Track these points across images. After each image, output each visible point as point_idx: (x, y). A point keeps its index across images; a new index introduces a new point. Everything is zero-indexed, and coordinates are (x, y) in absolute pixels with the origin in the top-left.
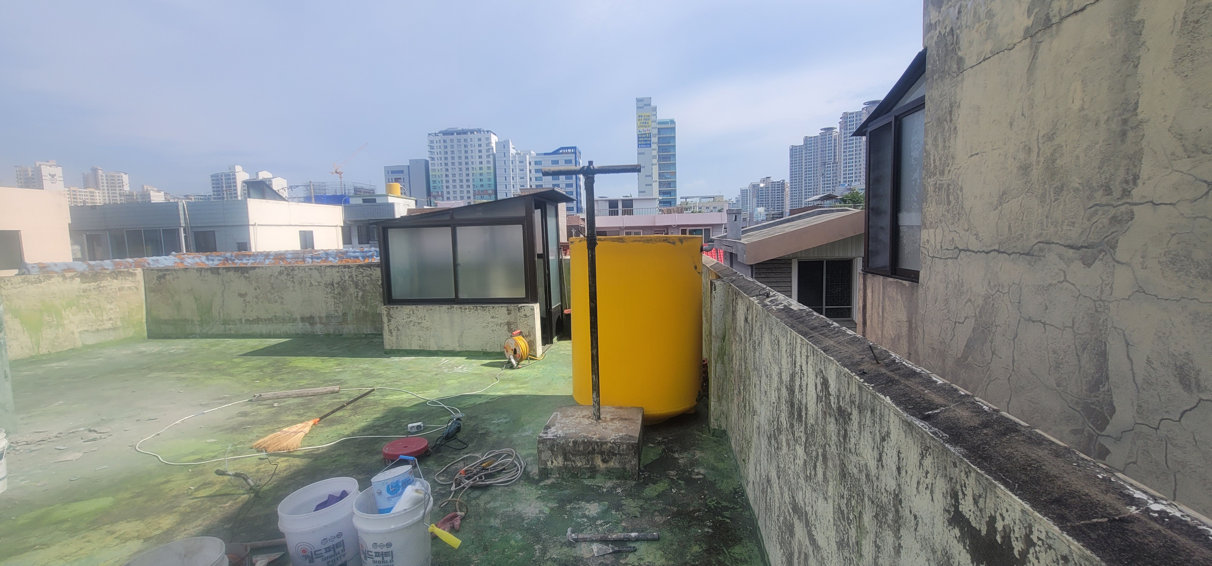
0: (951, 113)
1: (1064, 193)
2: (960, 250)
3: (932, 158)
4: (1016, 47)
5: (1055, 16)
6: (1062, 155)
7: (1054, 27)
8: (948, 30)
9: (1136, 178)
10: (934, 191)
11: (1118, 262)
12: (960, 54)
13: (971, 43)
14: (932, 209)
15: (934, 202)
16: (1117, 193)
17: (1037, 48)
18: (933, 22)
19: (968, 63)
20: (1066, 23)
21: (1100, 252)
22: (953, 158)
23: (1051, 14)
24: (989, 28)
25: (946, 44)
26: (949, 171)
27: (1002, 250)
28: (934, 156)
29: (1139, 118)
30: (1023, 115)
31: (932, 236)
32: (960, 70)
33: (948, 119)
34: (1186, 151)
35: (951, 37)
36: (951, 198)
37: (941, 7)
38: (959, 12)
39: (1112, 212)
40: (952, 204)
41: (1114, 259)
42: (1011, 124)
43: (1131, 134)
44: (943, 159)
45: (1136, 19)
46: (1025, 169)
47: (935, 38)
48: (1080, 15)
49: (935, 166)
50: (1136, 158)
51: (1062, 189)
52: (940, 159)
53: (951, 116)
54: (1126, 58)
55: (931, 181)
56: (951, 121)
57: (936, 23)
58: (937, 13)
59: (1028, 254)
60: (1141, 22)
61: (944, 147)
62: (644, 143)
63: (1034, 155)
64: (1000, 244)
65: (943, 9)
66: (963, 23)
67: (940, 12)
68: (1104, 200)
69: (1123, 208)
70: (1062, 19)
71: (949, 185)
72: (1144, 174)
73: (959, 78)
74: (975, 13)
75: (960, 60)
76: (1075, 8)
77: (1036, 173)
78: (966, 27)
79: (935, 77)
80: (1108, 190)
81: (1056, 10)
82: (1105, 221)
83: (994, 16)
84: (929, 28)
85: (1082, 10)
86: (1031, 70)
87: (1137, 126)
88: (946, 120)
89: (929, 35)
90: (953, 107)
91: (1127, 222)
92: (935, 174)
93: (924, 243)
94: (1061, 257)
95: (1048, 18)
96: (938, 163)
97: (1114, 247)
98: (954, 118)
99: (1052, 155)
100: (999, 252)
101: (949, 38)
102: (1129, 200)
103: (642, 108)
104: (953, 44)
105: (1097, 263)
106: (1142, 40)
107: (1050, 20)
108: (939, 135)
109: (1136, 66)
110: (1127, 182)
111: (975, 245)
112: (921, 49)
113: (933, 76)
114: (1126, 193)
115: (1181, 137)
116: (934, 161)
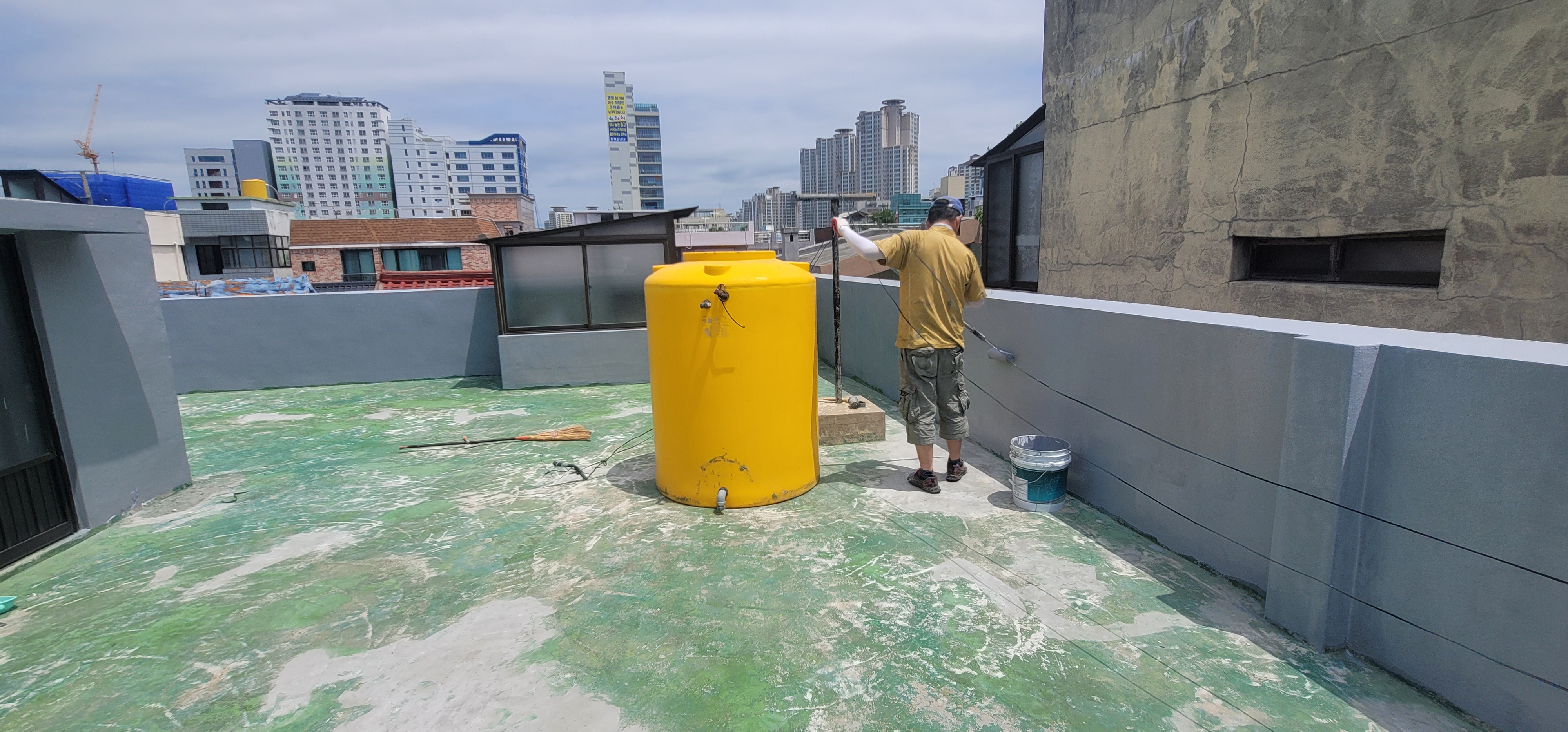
0: (1066, 159)
1: (1146, 224)
2: (1073, 264)
3: (1050, 193)
4: (1117, 121)
5: (1142, 106)
6: (1145, 199)
7: (1141, 114)
8: (1064, 95)
9: (1185, 217)
10: (1051, 219)
11: (1176, 267)
12: (1074, 116)
13: (1083, 110)
14: (1048, 233)
15: (1051, 228)
16: (1176, 226)
17: (1130, 125)
18: (1052, 85)
19: (1081, 124)
20: (1148, 113)
21: (1166, 261)
22: (1068, 194)
23: (1139, 105)
24: (1097, 102)
25: (1063, 106)
26: (1065, 204)
27: (1104, 263)
28: (1052, 191)
29: (1188, 181)
30: (1120, 169)
31: (1050, 254)
32: (1074, 128)
33: (1064, 164)
34: (1209, 203)
35: (1067, 101)
36: (1066, 225)
37: (1058, 75)
38: (1074, 84)
39: (1173, 236)
40: (1067, 229)
41: (1173, 266)
42: (1112, 174)
43: (1183, 190)
44: (1060, 194)
45: (1187, 121)
46: (1122, 206)
47: (1054, 98)
48: (1157, 110)
49: (1052, 199)
50: (1185, 205)
51: (1144, 222)
52: (1057, 194)
53: (1066, 161)
54: (1181, 144)
55: (1050, 210)
56: (1066, 165)
57: (1054, 87)
58: (1055, 79)
59: (1122, 265)
60: (1190, 124)
61: (1061, 185)
62: (618, 134)
63: (1127, 198)
64: (1103, 258)
65: (1060, 77)
66: (1077, 93)
67: (1057, 79)
68: (1169, 230)
69: (1179, 234)
70: (1146, 110)
71: (1064, 215)
72: (1189, 215)
73: (1074, 134)
74: (1086, 89)
75: (1074, 121)
76: (1154, 105)
77: (1128, 210)
78: (1080, 96)
79: (1053, 129)
80: (1171, 224)
81: (1142, 103)
82: (1169, 242)
83: (1101, 94)
84: (1047, 89)
85: (1158, 107)
86: (1126, 138)
87: (1186, 186)
88: (1062, 164)
89: (1048, 94)
90: (1067, 156)
91: (1181, 242)
92: (1053, 206)
93: (1042, 259)
94: (1143, 266)
95: (1137, 107)
96: (1055, 197)
97: (1173, 258)
98: (1069, 164)
99: (1139, 198)
100: (1102, 263)
101: (1066, 101)
102: (1182, 230)
103: (613, 86)
104: (1068, 106)
105: (1165, 268)
106: (1190, 135)
107: (1139, 109)
108: (1056, 175)
109: (1187, 150)
110: (1181, 219)
111: (1086, 260)
112: (1041, 105)
113: (1051, 128)
114: (1180, 225)
115: (1207, 195)
116: (1052, 195)
